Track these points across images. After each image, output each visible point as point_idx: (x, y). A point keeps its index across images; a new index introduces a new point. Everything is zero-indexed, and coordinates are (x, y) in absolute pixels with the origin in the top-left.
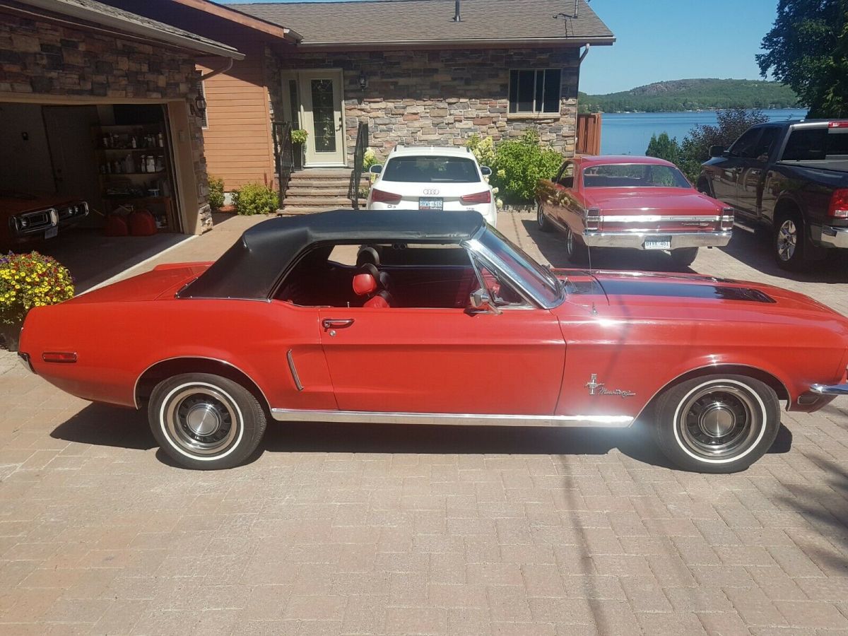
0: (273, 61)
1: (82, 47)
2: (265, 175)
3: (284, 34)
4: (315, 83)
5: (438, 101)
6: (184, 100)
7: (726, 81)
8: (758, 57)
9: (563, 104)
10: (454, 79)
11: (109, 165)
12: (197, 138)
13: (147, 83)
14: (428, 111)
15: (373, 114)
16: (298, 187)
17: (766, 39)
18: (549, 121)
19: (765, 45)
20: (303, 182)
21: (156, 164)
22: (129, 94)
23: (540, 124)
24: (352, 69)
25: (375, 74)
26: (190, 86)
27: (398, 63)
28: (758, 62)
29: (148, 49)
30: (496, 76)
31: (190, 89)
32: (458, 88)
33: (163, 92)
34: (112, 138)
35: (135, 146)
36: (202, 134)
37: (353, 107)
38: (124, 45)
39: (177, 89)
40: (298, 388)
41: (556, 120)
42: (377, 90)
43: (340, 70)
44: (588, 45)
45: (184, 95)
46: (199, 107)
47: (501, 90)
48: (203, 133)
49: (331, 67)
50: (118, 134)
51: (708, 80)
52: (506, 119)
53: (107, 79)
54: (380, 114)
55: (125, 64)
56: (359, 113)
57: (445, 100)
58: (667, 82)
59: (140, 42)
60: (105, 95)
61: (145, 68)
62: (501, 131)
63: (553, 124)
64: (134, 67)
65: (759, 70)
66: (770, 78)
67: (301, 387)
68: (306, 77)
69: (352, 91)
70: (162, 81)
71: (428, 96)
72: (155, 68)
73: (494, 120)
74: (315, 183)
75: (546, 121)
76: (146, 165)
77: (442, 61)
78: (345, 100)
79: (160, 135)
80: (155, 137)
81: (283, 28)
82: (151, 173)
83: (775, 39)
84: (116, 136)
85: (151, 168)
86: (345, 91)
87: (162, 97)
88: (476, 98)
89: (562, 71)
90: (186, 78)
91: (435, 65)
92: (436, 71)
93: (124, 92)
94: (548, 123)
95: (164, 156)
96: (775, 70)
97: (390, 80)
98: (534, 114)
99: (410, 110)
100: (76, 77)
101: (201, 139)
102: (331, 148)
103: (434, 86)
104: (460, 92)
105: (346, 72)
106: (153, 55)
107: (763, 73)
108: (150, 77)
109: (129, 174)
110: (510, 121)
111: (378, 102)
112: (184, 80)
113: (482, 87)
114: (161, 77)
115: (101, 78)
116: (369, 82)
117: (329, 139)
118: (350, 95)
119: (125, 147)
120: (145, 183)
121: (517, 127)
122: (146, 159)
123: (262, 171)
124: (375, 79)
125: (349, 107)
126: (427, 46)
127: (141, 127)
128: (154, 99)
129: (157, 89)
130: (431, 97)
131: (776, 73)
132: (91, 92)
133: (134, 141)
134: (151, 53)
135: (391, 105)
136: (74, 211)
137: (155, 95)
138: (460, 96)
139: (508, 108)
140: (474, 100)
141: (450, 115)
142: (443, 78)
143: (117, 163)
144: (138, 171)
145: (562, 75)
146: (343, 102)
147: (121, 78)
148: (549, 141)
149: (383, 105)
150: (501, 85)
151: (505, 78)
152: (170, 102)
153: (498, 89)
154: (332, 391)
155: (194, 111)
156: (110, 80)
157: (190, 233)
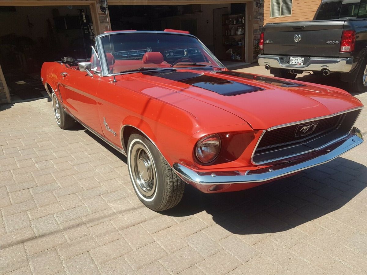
12: (258, 18)
34: (229, 20)
35: (235, 23)
67: (62, 101)
76: (238, 32)
80: (242, 19)
82: (239, 35)
101: (261, 19)
109: (232, 35)
119: (232, 24)
120: (237, 39)
133: (235, 21)
143: (228, 31)
144: (235, 34)
152: (247, 2)
155: (258, 5)
157: (248, 62)
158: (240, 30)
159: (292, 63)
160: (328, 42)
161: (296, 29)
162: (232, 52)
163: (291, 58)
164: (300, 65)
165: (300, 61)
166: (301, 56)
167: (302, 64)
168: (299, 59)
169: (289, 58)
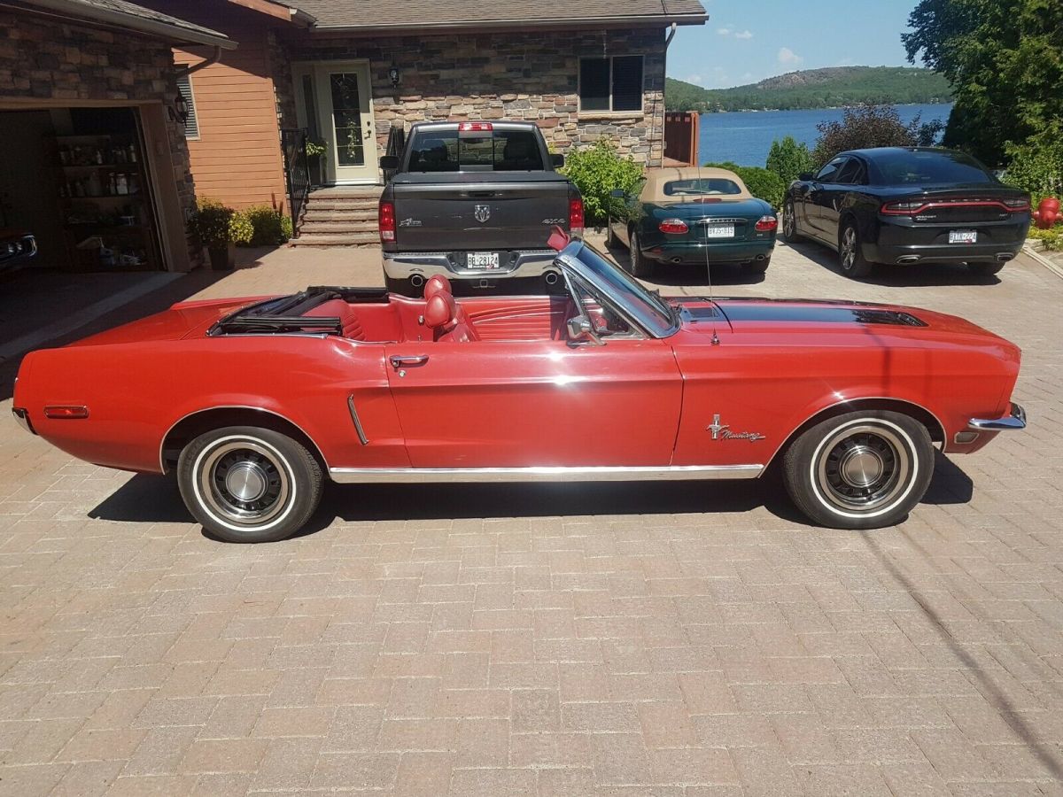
0: (280, 51)
1: (14, 35)
2: (273, 195)
3: (292, 15)
4: (335, 79)
5: (491, 98)
6: (160, 101)
7: (877, 69)
8: (904, 37)
9: (647, 99)
10: (510, 71)
11: (68, 186)
12: (180, 150)
13: (108, 79)
14: (479, 111)
15: (410, 116)
16: (316, 210)
17: (914, 15)
18: (630, 121)
19: (913, 22)
20: (323, 204)
21: (128, 185)
22: (83, 95)
23: (619, 125)
24: (381, 60)
25: (411, 66)
26: (167, 83)
27: (439, 52)
28: (904, 43)
29: (108, 37)
30: (562, 66)
31: (167, 87)
32: (515, 81)
33: (130, 91)
34: (72, 152)
35: (100, 162)
36: (186, 145)
37: (384, 107)
38: (73, 32)
39: (150, 88)
40: (362, 443)
41: (639, 120)
42: (413, 86)
43: (366, 60)
44: (674, 24)
45: (160, 96)
46: (180, 110)
47: (570, 84)
48: (188, 144)
49: (353, 58)
50: (81, 147)
51: (855, 69)
52: (576, 120)
53: (52, 77)
54: (418, 116)
55: (75, 57)
56: (392, 115)
57: (499, 96)
58: (804, 72)
59: (97, 28)
60: (49, 96)
61: (104, 61)
62: (571, 135)
63: (635, 126)
64: (88, 59)
65: (906, 54)
66: (920, 64)
67: (365, 440)
68: (324, 71)
69: (383, 88)
70: (128, 78)
71: (477, 92)
72: (118, 61)
73: (562, 121)
74: (338, 204)
75: (626, 122)
76: (116, 185)
77: (494, 47)
78: (373, 98)
79: (132, 147)
80: (126, 150)
81: (288, 7)
82: (124, 195)
83: (925, 15)
84: (78, 149)
85: (123, 188)
86: (373, 88)
87: (129, 98)
88: (539, 93)
89: (644, 58)
90: (162, 73)
91: (485, 53)
92: (486, 60)
93: (76, 92)
94: (630, 124)
95: (137, 173)
96: (926, 54)
97: (430, 73)
98: (610, 113)
99: (455, 110)
100: (9, 73)
101: (186, 152)
102: (359, 159)
103: (485, 79)
104: (520, 86)
105: (373, 64)
106: (114, 44)
107: (910, 58)
108: (113, 73)
109: (94, 197)
110: (582, 122)
111: (416, 101)
112: (159, 76)
113: (545, 79)
114: (127, 73)
115: (42, 75)
116: (404, 76)
117: (355, 149)
118: (379, 93)
119: (88, 162)
120: (116, 208)
121: (590, 130)
122: (116, 177)
123: (269, 191)
124: (411, 72)
125: (380, 108)
126: (474, 28)
127: (108, 137)
128: (118, 100)
129: (121, 88)
130: (481, 93)
131: (926, 58)
132: (30, 93)
133: (99, 156)
134: (112, 41)
135: (431, 104)
136: (15, 249)
137: (118, 96)
138: (518, 92)
139: (579, 106)
140: (535, 96)
141: (507, 115)
142: (496, 69)
143: (78, 184)
144: (106, 193)
145: (644, 64)
146: (371, 101)
147: (70, 75)
148: (630, 146)
149: (422, 104)
150: (569, 78)
151: (573, 68)
152: (142, 105)
153: (565, 82)
154: (403, 443)
155: (174, 115)
156: (56, 78)
157: (176, 271)
158: (123, 181)
159: (474, 265)
160: (547, 221)
161: (476, 195)
162: (103, 246)
163: (469, 255)
164: (493, 268)
165: (490, 260)
166: (492, 250)
167: (497, 266)
168: (487, 257)
169: (466, 257)
